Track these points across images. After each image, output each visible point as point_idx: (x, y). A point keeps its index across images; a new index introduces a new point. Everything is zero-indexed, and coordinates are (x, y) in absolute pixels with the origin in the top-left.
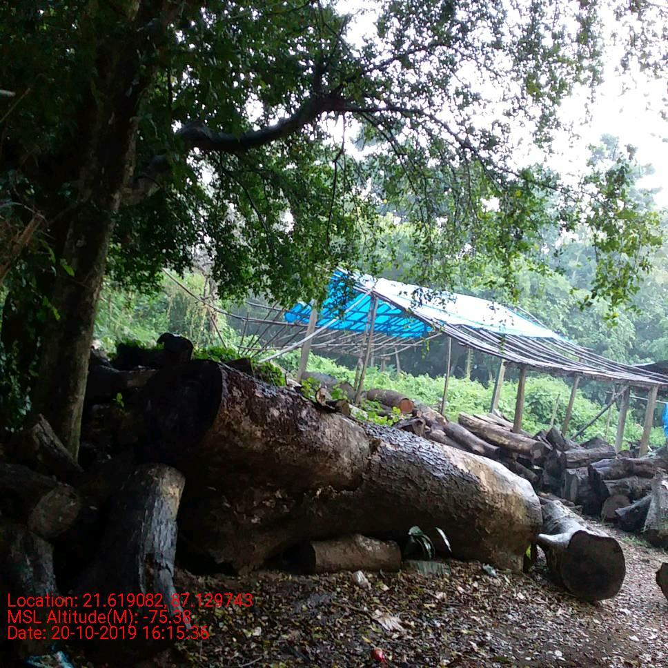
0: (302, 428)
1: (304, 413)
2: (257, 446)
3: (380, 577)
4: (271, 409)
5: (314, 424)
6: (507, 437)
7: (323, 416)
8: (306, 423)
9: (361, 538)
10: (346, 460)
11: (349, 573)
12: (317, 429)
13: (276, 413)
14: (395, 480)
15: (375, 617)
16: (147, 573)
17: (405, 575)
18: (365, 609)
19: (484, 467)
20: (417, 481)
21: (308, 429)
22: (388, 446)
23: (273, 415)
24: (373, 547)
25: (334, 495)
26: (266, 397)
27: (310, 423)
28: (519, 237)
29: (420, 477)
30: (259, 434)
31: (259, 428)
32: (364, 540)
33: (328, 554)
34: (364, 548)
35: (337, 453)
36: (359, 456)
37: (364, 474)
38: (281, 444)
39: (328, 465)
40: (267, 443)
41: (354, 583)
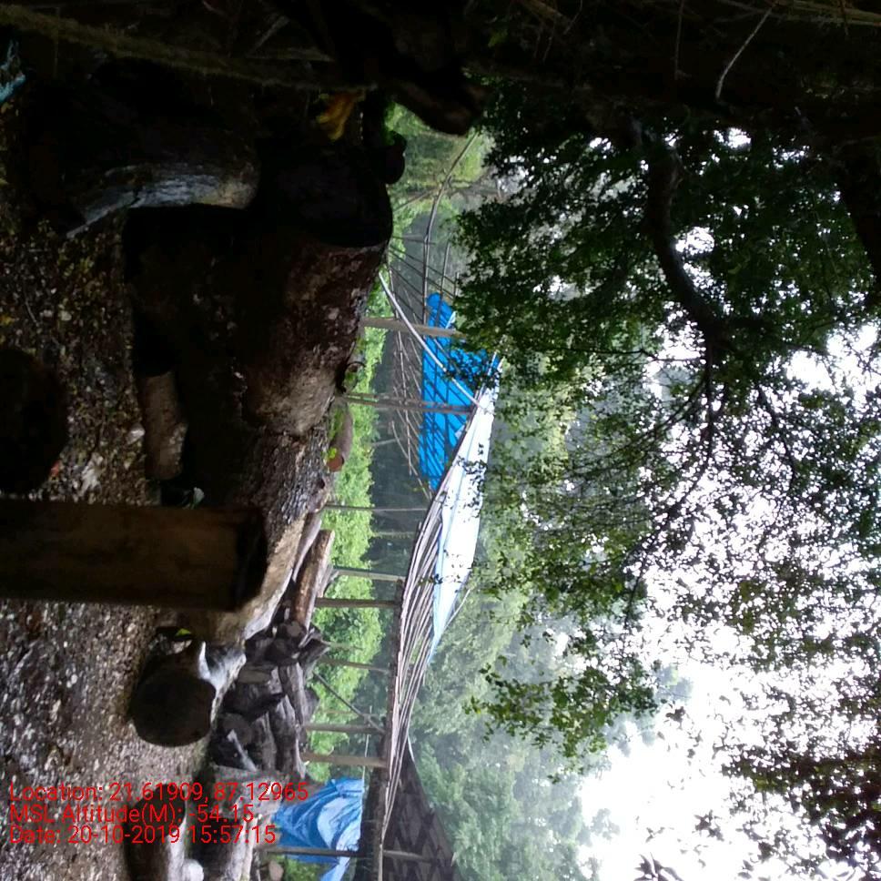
0: (317, 349)
1: (334, 349)
2: (292, 297)
3: (138, 456)
4: (337, 310)
5: (323, 363)
7: (332, 373)
8: (323, 353)
9: (183, 429)
10: (281, 405)
11: (140, 419)
12: (316, 367)
13: (333, 315)
14: (259, 466)
15: (94, 456)
16: (130, 175)
17: (143, 486)
18: (102, 443)
20: (261, 492)
21: (316, 357)
22: (301, 454)
23: (329, 312)
24: (174, 445)
25: (236, 394)
26: (352, 302)
27: (323, 357)
29: (265, 495)
30: (306, 297)
31: (313, 295)
32: (181, 434)
33: (162, 394)
34: (172, 435)
35: (288, 393)
36: (285, 420)
37: (265, 427)
38: (294, 324)
39: (273, 384)
40: (295, 307)
41: (129, 425)
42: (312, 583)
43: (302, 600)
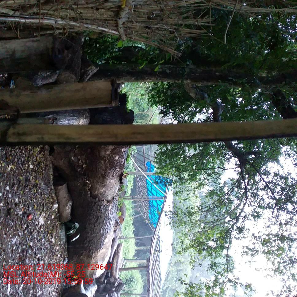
0: (113, 170)
1: (118, 170)
2: (103, 153)
3: (57, 214)
4: (118, 156)
5: (115, 174)
6: (117, 265)
7: (118, 178)
8: (115, 171)
9: (71, 203)
10: (102, 191)
11: (56, 201)
12: (113, 176)
13: (117, 158)
14: (97, 213)
15: (42, 213)
16: (50, 119)
17: (59, 225)
18: (45, 209)
19: (107, 251)
20: (98, 222)
21: (112, 173)
22: (110, 207)
23: (116, 157)
24: (68, 209)
25: (88, 188)
26: (122, 153)
27: (115, 173)
28: (204, 249)
29: (100, 223)
30: (108, 153)
31: (110, 152)
32: (70, 205)
33: (63, 190)
34: (67, 205)
35: (104, 186)
36: (104, 195)
37: (98, 199)
38: (105, 163)
39: (99, 183)
40: (104, 157)
41: (53, 204)
42: (117, 262)
43: (114, 269)
